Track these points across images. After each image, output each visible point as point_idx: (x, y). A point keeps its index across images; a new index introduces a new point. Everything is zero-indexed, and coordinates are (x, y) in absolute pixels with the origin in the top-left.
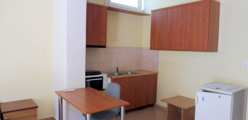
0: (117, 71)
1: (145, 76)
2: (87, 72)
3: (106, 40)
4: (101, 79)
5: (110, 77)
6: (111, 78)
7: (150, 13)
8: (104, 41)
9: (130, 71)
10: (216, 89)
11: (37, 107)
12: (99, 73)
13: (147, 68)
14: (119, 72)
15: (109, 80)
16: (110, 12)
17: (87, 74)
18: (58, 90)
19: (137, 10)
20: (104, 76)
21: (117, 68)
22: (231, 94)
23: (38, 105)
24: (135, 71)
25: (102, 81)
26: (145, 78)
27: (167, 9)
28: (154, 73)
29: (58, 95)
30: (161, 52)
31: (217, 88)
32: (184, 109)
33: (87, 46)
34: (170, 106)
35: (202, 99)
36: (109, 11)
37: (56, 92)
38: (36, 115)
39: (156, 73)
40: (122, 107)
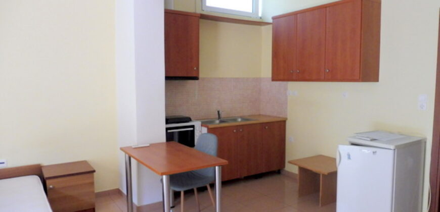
0: (219, 117)
1: (263, 125)
2: (168, 118)
3: (198, 68)
4: (192, 129)
5: (205, 126)
6: (208, 127)
7: (271, 21)
8: (195, 68)
9: (241, 117)
10: (371, 140)
11: (94, 171)
12: (189, 120)
13: (268, 111)
14: (222, 119)
15: (205, 130)
16: (203, 23)
17: (168, 121)
18: (124, 146)
19: (251, 17)
20: (197, 124)
21: (218, 112)
22: (392, 147)
23: (95, 169)
24: (249, 116)
25: (193, 132)
26: (265, 128)
27: (296, 14)
28: (282, 120)
29: (124, 153)
30: (291, 84)
31: (373, 140)
32: (324, 175)
33: (167, 78)
34: (302, 170)
35: (347, 157)
36: (201, 20)
37: (122, 149)
38: (92, 184)
39: (284, 119)
40: (217, 168)
